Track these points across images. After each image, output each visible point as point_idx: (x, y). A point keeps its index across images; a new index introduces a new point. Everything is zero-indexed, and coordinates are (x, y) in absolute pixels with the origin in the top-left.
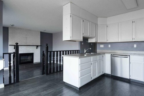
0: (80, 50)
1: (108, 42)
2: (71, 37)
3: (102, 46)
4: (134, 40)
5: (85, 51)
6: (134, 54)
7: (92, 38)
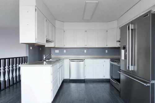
0: (28, 56)
1: (65, 47)
2: (36, 39)
3: (57, 51)
4: (86, 47)
5: (44, 57)
6: (88, 58)
7: (51, 42)
